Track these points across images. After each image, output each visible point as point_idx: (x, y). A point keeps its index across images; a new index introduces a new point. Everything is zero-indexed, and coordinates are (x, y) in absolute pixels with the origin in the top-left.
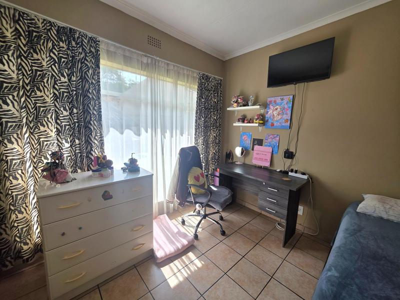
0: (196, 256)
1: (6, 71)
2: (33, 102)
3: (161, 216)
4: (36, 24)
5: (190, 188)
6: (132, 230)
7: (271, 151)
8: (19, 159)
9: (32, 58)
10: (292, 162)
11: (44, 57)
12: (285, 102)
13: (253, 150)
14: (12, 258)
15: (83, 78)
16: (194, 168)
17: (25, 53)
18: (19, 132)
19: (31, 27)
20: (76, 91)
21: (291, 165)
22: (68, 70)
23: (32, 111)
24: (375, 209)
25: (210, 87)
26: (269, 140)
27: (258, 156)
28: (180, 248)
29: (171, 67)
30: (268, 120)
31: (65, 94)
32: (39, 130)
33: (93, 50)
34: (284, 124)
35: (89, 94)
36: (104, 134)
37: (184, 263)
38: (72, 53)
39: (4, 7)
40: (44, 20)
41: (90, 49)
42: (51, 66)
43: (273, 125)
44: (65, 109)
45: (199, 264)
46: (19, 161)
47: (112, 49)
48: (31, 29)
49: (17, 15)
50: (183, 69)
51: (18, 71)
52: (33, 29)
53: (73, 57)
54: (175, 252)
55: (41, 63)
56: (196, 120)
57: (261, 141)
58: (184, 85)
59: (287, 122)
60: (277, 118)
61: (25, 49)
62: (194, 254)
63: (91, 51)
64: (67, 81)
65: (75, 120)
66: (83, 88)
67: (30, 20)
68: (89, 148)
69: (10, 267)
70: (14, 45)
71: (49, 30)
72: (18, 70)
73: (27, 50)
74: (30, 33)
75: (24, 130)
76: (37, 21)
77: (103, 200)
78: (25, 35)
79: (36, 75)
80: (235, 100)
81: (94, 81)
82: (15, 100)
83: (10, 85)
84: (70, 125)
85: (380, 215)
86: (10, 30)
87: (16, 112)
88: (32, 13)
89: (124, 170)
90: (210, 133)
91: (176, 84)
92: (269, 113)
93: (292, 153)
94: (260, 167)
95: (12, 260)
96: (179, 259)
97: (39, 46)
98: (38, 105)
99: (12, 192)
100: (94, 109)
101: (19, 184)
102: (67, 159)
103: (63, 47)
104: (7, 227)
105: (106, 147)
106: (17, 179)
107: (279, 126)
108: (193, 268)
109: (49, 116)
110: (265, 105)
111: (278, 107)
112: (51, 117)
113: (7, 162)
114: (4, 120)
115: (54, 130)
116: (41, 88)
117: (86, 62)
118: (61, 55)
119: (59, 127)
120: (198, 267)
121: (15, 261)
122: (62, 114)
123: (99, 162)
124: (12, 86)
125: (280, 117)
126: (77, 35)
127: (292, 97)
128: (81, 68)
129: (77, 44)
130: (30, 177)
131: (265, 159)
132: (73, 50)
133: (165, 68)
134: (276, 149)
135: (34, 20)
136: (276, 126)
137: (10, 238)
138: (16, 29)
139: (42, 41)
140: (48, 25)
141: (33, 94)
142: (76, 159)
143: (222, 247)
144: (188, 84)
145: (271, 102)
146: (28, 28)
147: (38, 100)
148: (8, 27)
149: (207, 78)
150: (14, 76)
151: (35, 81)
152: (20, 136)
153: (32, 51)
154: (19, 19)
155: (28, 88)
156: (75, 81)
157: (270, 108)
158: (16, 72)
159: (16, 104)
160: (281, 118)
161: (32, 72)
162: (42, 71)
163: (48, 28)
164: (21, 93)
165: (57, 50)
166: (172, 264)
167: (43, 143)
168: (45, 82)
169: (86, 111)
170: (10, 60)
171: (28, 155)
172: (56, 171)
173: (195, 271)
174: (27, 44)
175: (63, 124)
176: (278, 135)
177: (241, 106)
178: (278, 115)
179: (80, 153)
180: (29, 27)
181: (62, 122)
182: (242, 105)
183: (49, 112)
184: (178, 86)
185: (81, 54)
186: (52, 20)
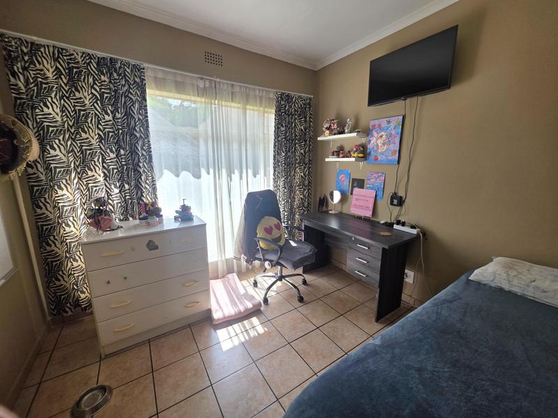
0: (260, 322)
1: (50, 114)
2: (79, 145)
3: (230, 276)
4: (75, 59)
5: (259, 241)
6: (184, 285)
7: (374, 196)
8: (70, 206)
9: (74, 98)
10: (400, 210)
11: (86, 94)
12: (392, 125)
13: (352, 194)
14: (71, 305)
15: (128, 115)
16: (267, 217)
17: (67, 92)
18: (67, 178)
19: (71, 63)
20: (121, 129)
21: (399, 215)
22: (112, 106)
23: (78, 155)
24: (495, 276)
25: (293, 110)
26: (372, 180)
27: (358, 203)
28: (242, 311)
29: (237, 89)
30: (370, 152)
31: (111, 134)
32: (87, 175)
33: (137, 80)
34: (390, 158)
35: (135, 133)
36: (156, 178)
37: (244, 327)
38: (114, 86)
39: (44, 46)
40: (83, 53)
41: (134, 79)
42: (93, 105)
43: (376, 159)
44: (111, 151)
45: (261, 330)
46: (70, 208)
47: (160, 75)
48: (71, 65)
49: (56, 52)
50: (254, 89)
51: (63, 113)
52: (73, 65)
53: (116, 91)
54: (236, 315)
55: (83, 102)
56: (274, 156)
57: (363, 181)
58: (256, 110)
59: (395, 154)
60: (382, 149)
61: (67, 89)
62: (259, 320)
63: (135, 82)
64: (112, 119)
65: (123, 163)
66: (128, 125)
67: (69, 55)
68: (139, 193)
69: (70, 313)
70: (56, 86)
71: (88, 64)
72: (62, 111)
73: (68, 90)
74: (70, 69)
75: (73, 175)
76: (76, 55)
77: (148, 250)
78: (66, 73)
79: (79, 116)
80: (327, 125)
81: (140, 117)
82: (62, 145)
83: (55, 129)
84: (117, 168)
85: (499, 285)
86: (51, 70)
87: (63, 157)
88: (71, 48)
89: (176, 218)
90: (295, 172)
91: (245, 109)
92: (372, 142)
93: (401, 197)
94: (359, 218)
95: (72, 307)
96: (240, 324)
97: (80, 83)
98: (84, 148)
99: (66, 239)
100: (142, 149)
101: (72, 231)
102: (117, 206)
103: (105, 81)
104: (64, 274)
105: (159, 193)
106: (69, 226)
107: (384, 160)
108: (253, 333)
109: (96, 160)
110: (367, 132)
111: (383, 133)
112: (98, 160)
113: (59, 209)
114: (53, 166)
115: (102, 175)
116: (86, 129)
117: (130, 95)
118: (103, 90)
119: (106, 172)
120: (258, 334)
121: (75, 308)
122: (109, 156)
123: (148, 209)
124: (57, 130)
125: (385, 147)
126: (118, 65)
127: (401, 118)
128: (125, 103)
129: (119, 75)
130: (82, 225)
131: (367, 207)
132: (115, 83)
133: (229, 91)
134: (380, 193)
135: (73, 54)
136: (381, 160)
137: (68, 286)
138: (57, 68)
139: (83, 77)
140: (88, 58)
141: (78, 136)
142: (127, 206)
143: (295, 314)
144: (261, 109)
145: (374, 126)
146: (68, 65)
147: (84, 143)
148: (49, 67)
149: (288, 98)
150: (59, 119)
151: (79, 122)
152: (69, 182)
153: (73, 89)
154: (59, 57)
155: (73, 130)
156: (120, 118)
157: (373, 136)
158: (60, 114)
159: (62, 148)
160: (387, 149)
161: (76, 113)
162: (85, 110)
163: (88, 61)
164: (67, 136)
165: (98, 84)
166: (230, 328)
167: (92, 189)
168: (89, 122)
169: (133, 152)
170: (54, 102)
171: (79, 202)
172: (100, 218)
173: (255, 337)
174: (68, 83)
175: (111, 167)
176: (383, 173)
177: (335, 134)
178: (384, 144)
179: (130, 199)
180: (68, 63)
181: (109, 166)
182: (336, 132)
183: (95, 155)
184: (248, 112)
185: (125, 86)
186: (91, 52)
